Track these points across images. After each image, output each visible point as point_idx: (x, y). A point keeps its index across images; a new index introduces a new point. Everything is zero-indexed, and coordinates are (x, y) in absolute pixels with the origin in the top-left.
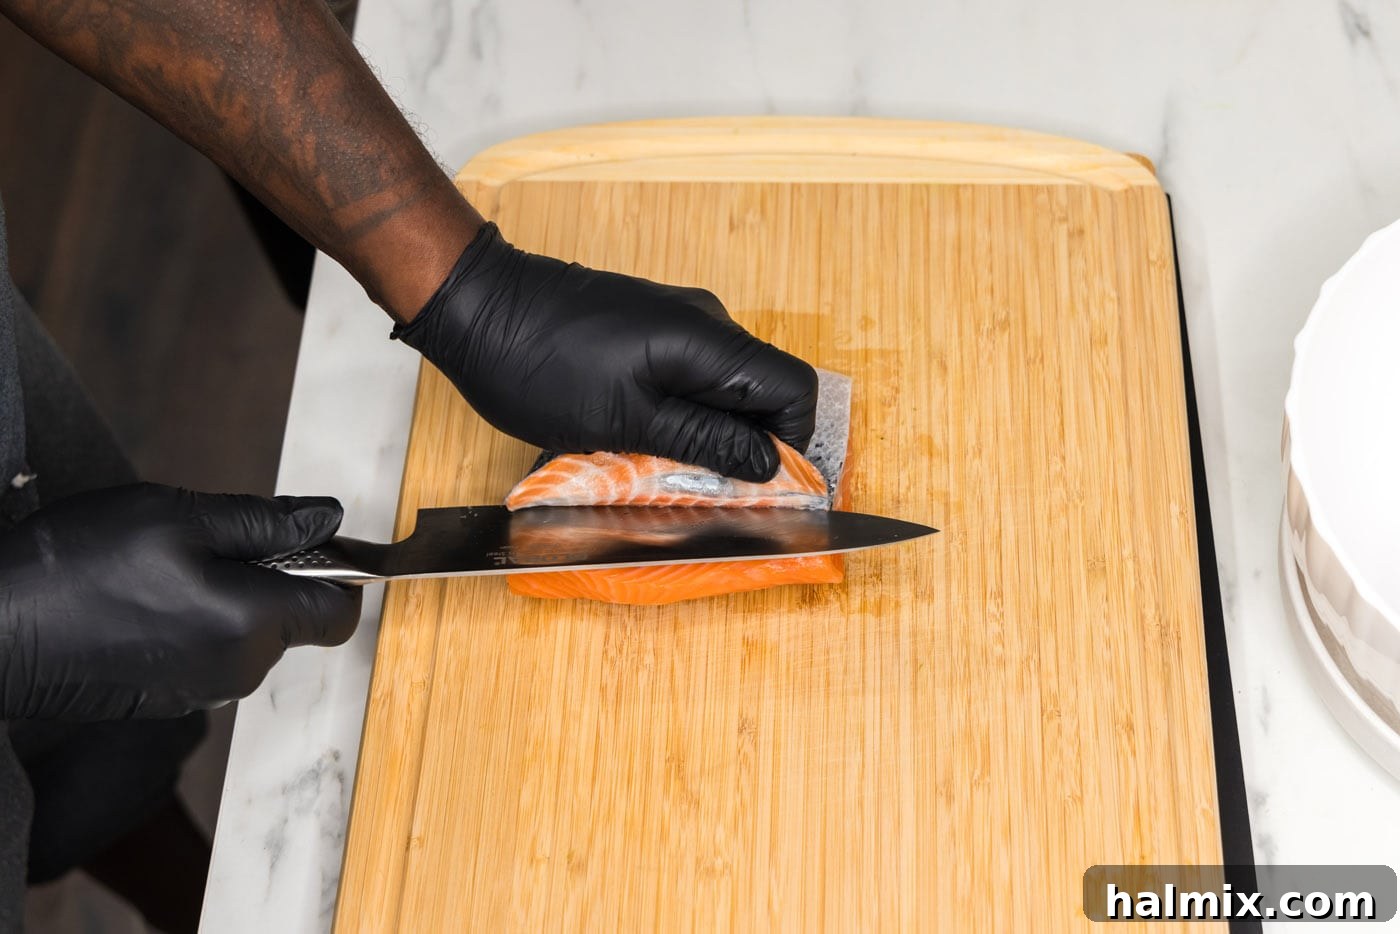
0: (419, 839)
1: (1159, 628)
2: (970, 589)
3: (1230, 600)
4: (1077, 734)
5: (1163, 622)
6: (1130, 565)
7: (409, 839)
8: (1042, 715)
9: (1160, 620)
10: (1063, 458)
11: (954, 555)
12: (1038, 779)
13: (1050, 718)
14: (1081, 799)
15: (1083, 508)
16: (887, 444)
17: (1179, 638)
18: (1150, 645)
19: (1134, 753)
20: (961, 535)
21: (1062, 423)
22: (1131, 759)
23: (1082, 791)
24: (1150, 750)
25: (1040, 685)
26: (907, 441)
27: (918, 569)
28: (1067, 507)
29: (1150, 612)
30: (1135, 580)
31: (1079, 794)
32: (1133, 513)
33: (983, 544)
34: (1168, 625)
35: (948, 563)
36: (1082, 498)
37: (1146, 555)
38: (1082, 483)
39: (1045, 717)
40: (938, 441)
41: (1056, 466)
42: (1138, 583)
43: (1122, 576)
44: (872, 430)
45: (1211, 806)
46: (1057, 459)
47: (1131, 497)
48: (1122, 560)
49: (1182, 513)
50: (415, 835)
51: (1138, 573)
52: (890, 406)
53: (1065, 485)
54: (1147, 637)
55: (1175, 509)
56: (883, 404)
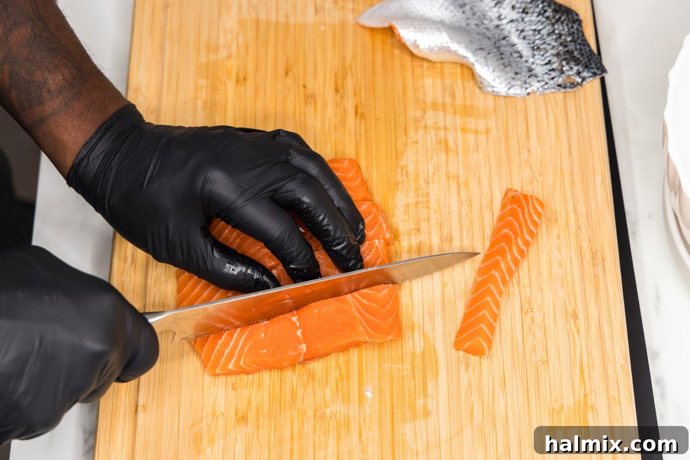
0: (143, 406)
1: (591, 254)
2: (475, 235)
3: (634, 233)
4: (544, 322)
5: (594, 251)
6: (572, 215)
7: (137, 406)
8: (522, 311)
9: (591, 249)
10: (529, 151)
11: (464, 215)
12: (521, 351)
13: (526, 313)
14: (547, 362)
15: (542, 182)
16: (419, 146)
17: (604, 260)
18: (586, 264)
19: (578, 332)
20: (468, 202)
21: (527, 128)
22: (576, 335)
23: (547, 357)
24: (588, 329)
25: (520, 293)
26: (432, 144)
27: (442, 224)
28: (532, 181)
29: (585, 245)
30: (576, 225)
31: (546, 358)
32: (573, 183)
33: (481, 207)
34: (596, 252)
35: (460, 220)
36: (541, 175)
37: (582, 208)
38: (541, 166)
39: (523, 312)
40: (451, 143)
41: (525, 156)
42: (577, 227)
43: (567, 223)
44: (410, 138)
45: (626, 362)
46: (525, 151)
47: (572, 173)
48: (567, 213)
49: (603, 182)
50: (140, 404)
51: (577, 220)
52: (420, 122)
53: (531, 167)
54: (584, 260)
55: (599, 179)
56: (416, 121)
